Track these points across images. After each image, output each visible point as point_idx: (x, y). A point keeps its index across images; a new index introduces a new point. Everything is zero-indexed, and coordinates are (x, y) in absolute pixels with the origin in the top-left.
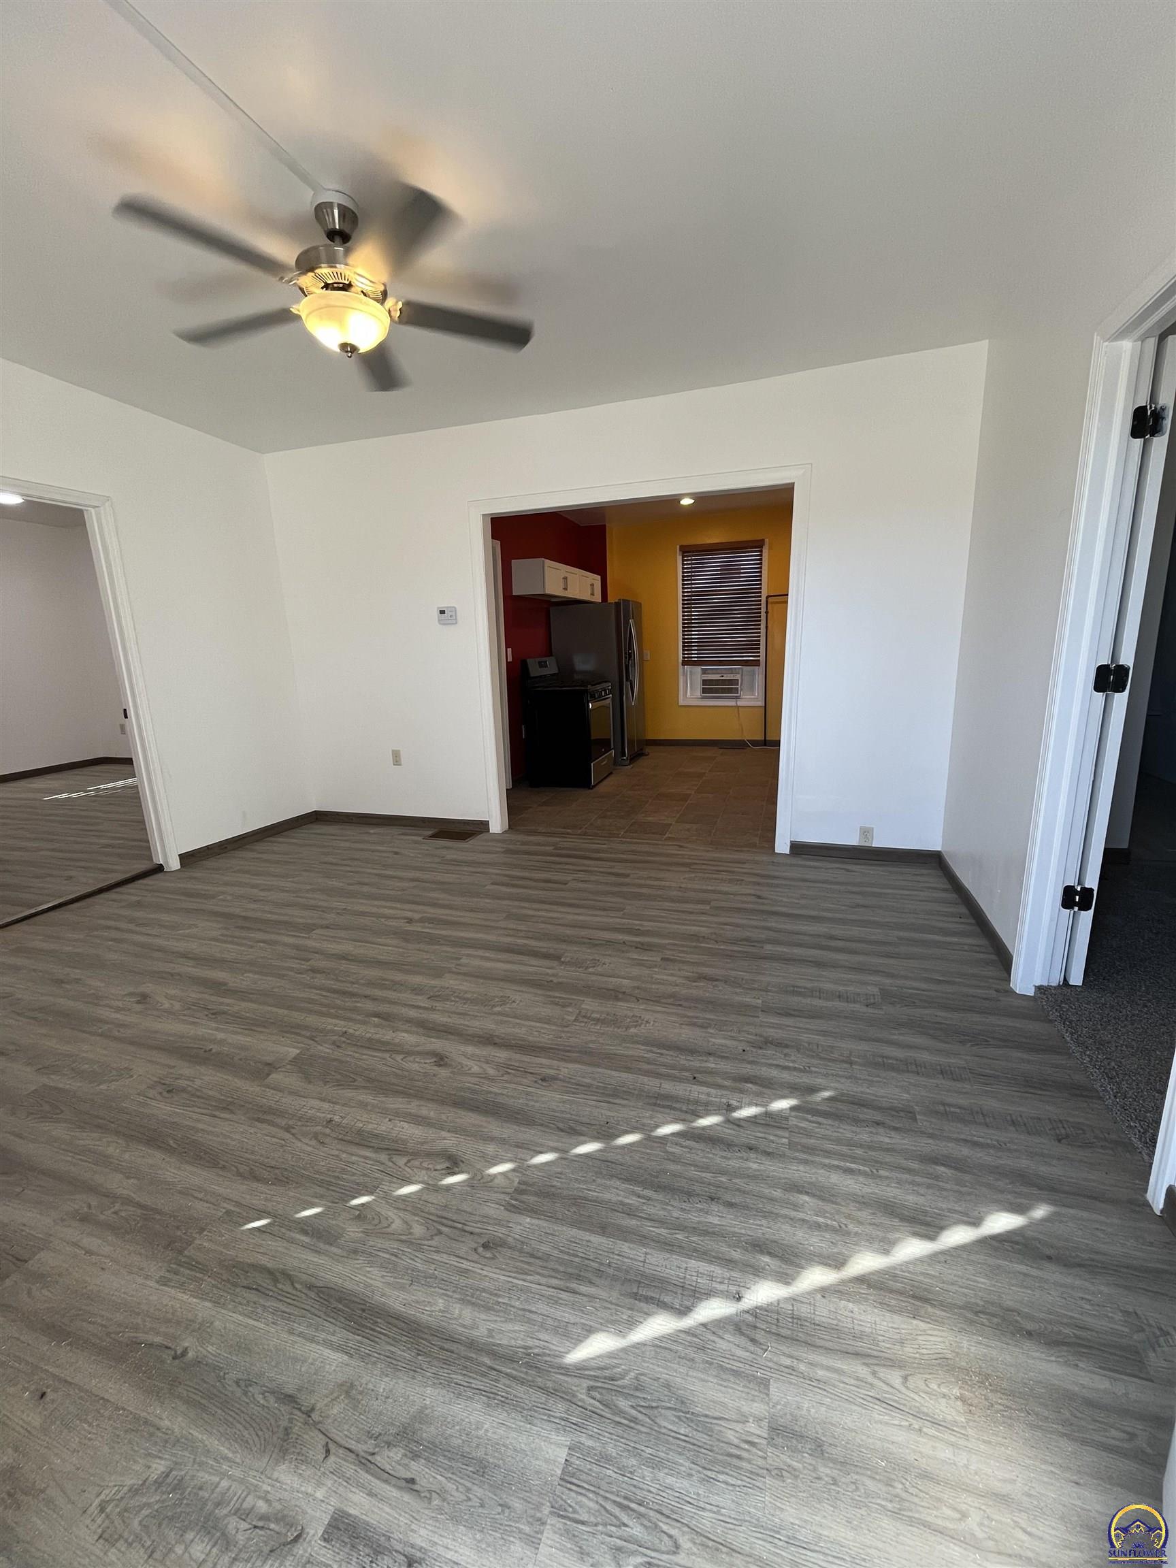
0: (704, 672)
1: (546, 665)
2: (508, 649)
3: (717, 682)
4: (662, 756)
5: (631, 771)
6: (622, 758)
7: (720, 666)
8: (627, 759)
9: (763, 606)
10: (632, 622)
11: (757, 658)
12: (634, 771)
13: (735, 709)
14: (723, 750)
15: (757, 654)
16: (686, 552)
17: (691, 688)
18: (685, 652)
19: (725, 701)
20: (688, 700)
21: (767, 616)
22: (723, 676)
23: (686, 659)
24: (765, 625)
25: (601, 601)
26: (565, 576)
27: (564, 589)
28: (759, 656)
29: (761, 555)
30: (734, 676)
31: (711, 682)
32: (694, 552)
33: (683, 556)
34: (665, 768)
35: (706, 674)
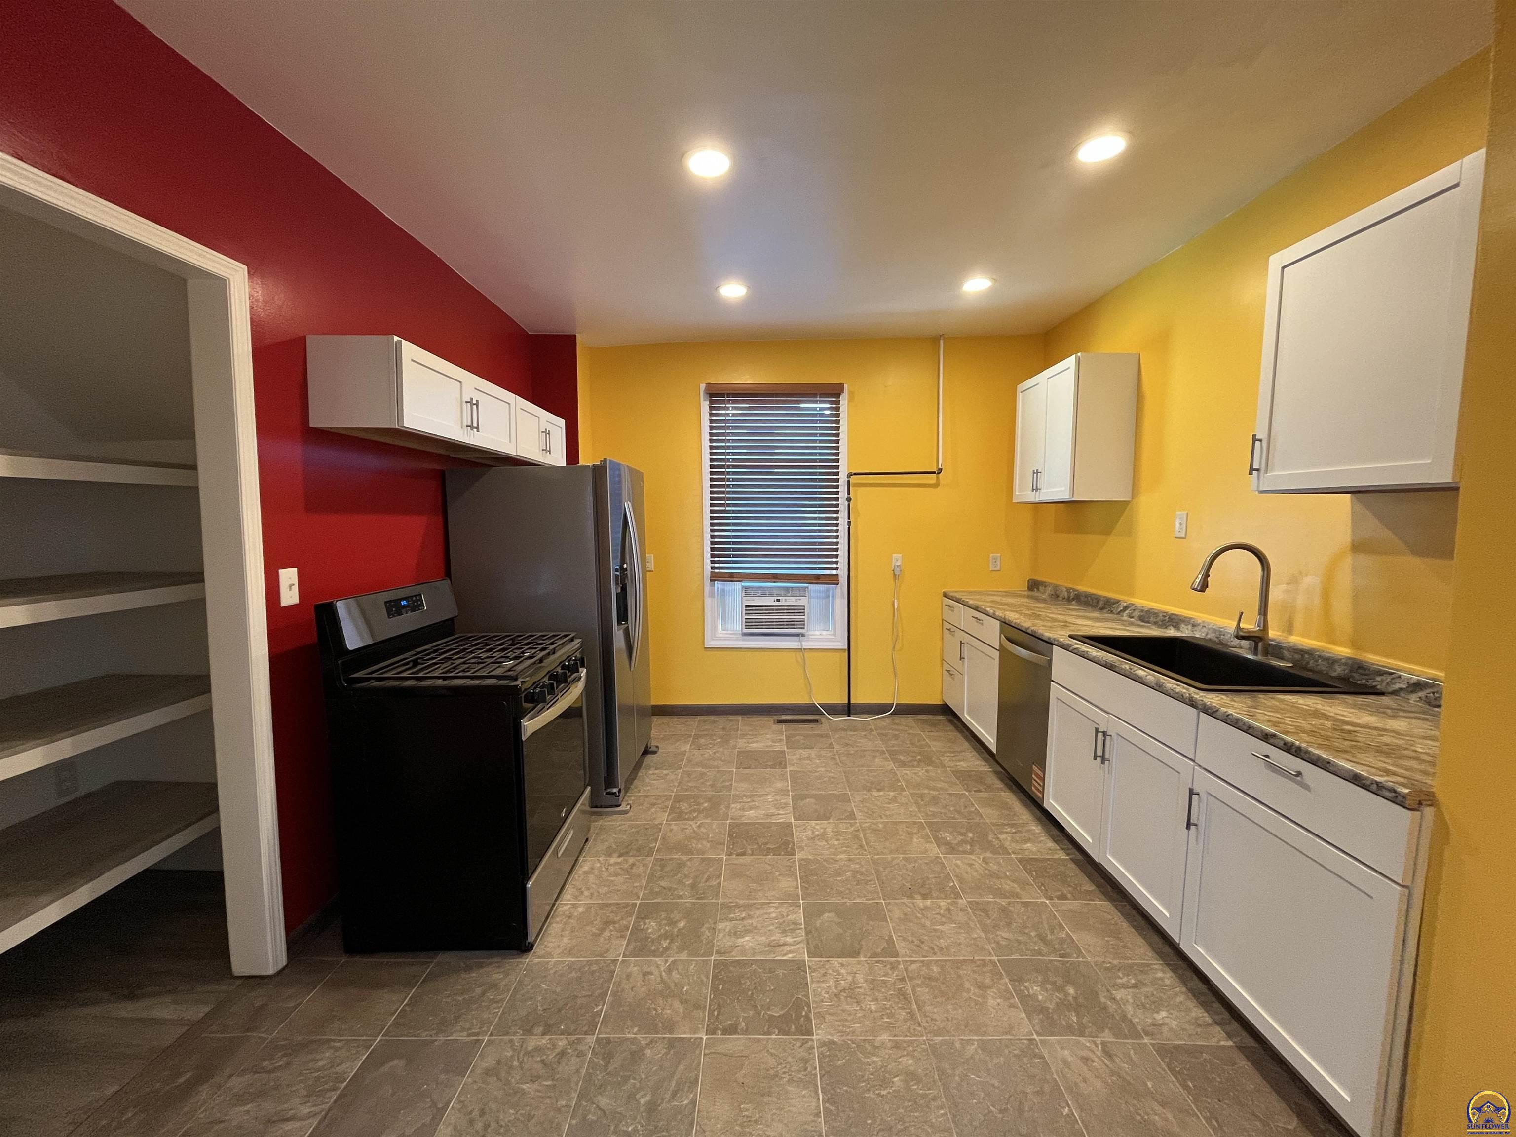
0: (747, 591)
1: (415, 604)
2: (281, 571)
3: (769, 610)
4: (684, 753)
5: (631, 827)
6: (609, 790)
7: (774, 582)
8: (620, 791)
9: (843, 489)
10: (628, 506)
11: (834, 572)
12: (638, 826)
13: (799, 655)
14: (783, 726)
15: (835, 566)
16: (716, 395)
17: (724, 619)
18: (716, 559)
19: (781, 641)
20: (720, 639)
21: (849, 505)
22: (778, 600)
23: (716, 571)
24: (847, 520)
25: (565, 465)
26: (472, 399)
27: (467, 426)
28: (837, 569)
29: (838, 409)
30: (796, 600)
31: (759, 609)
32: (729, 395)
33: (711, 402)
34: (699, 804)
35: (750, 595)
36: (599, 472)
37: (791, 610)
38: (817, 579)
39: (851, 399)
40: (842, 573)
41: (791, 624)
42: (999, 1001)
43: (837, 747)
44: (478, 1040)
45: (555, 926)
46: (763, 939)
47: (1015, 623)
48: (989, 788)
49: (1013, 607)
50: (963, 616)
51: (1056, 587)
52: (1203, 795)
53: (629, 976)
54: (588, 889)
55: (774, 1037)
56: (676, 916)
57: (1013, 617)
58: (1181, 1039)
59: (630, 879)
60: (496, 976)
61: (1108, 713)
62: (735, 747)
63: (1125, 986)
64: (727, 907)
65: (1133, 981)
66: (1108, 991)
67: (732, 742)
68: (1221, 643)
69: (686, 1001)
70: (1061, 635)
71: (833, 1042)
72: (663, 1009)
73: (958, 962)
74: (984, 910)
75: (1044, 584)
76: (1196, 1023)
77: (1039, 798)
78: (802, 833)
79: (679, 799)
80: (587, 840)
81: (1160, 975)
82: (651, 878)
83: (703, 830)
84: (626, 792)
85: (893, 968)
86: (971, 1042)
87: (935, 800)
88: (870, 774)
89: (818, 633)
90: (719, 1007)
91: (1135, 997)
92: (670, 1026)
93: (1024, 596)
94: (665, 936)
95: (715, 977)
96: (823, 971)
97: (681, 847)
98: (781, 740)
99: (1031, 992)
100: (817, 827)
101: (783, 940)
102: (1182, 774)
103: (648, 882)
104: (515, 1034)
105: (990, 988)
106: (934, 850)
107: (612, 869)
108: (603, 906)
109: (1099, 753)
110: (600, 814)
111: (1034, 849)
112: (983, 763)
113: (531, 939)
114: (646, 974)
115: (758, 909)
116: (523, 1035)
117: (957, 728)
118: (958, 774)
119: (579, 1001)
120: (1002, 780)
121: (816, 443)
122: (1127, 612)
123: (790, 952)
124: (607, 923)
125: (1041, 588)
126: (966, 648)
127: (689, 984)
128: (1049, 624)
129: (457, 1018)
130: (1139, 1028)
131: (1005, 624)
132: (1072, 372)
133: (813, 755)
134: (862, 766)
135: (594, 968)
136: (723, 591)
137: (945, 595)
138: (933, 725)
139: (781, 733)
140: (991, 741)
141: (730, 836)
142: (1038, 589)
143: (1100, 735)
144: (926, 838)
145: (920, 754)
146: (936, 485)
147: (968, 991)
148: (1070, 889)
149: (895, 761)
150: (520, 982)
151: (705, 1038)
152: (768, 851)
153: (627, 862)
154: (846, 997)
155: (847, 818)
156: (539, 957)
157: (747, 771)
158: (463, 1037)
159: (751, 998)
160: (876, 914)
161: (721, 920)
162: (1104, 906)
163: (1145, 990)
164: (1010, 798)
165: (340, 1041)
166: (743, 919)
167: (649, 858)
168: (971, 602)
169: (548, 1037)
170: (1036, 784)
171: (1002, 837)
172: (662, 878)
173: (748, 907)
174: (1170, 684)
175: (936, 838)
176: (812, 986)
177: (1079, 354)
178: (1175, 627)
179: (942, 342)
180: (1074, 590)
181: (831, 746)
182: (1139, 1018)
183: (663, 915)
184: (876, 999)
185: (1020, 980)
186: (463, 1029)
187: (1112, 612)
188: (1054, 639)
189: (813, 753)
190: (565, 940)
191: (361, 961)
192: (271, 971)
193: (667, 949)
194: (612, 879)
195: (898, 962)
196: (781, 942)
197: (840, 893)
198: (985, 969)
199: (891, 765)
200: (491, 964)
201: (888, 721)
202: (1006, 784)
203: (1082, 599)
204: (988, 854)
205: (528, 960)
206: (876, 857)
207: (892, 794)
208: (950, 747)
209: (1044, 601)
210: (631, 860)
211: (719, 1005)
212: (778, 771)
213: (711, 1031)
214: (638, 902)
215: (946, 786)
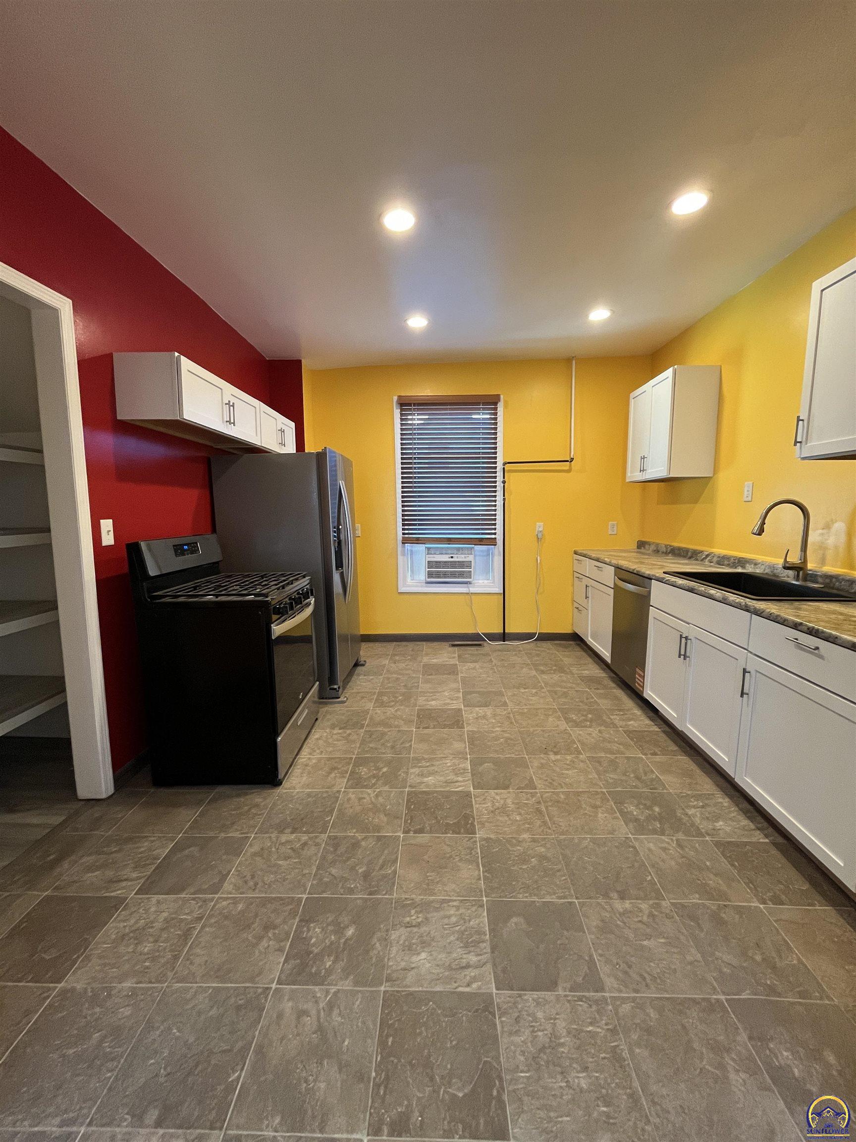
0: (429, 551)
1: (193, 550)
2: (102, 521)
3: (445, 564)
4: (384, 666)
5: (347, 711)
6: (332, 687)
7: (449, 544)
8: (339, 688)
9: (499, 474)
10: (342, 483)
11: (493, 536)
12: (353, 711)
13: (467, 597)
14: (456, 648)
15: (493, 531)
16: (405, 405)
17: (412, 571)
18: (406, 527)
19: (455, 587)
20: (409, 586)
21: (504, 486)
22: (452, 557)
23: (406, 536)
24: (502, 497)
25: (295, 452)
26: (229, 401)
27: (227, 422)
28: (495, 534)
29: (496, 414)
30: (465, 557)
31: (438, 564)
32: (414, 405)
33: (402, 410)
34: (397, 697)
35: (431, 554)
36: (321, 457)
37: (462, 564)
38: (481, 542)
39: (506, 407)
40: (499, 537)
41: (461, 575)
42: (605, 815)
43: (494, 661)
44: (247, 837)
45: (297, 771)
46: (442, 778)
47: (625, 567)
48: (605, 687)
49: (624, 558)
50: (588, 566)
51: (657, 545)
52: (753, 673)
53: (349, 799)
54: (319, 749)
55: (449, 835)
56: (380, 765)
57: (624, 563)
58: (733, 838)
59: (348, 742)
60: (258, 800)
61: (688, 623)
62: (421, 662)
63: (694, 807)
64: (418, 760)
65: (701, 804)
66: (683, 809)
67: (419, 659)
68: (774, 575)
69: (389, 814)
70: (659, 573)
71: (490, 839)
72: (373, 818)
73: (578, 792)
74: (599, 762)
75: (649, 544)
76: (743, 828)
77: (640, 690)
78: (469, 715)
79: (381, 694)
80: (317, 719)
81: (720, 800)
82: (363, 742)
83: (399, 713)
84: (344, 690)
85: (532, 797)
86: (585, 839)
87: (565, 695)
88: (519, 678)
89: (480, 581)
90: (412, 819)
91: (702, 814)
92: (378, 829)
93: (634, 552)
94: (374, 776)
95: (408, 801)
96: (483, 797)
97: (383, 723)
98: (454, 657)
99: (629, 809)
100: (481, 711)
101: (456, 779)
102: (739, 660)
103: (361, 744)
104: (272, 833)
105: (600, 807)
106: (563, 725)
107: (335, 737)
108: (329, 759)
109: (683, 653)
110: (326, 704)
111: (636, 725)
112: (602, 672)
113: (280, 776)
114: (360, 799)
115: (438, 761)
116: (279, 833)
117: (583, 649)
118: (582, 678)
119: (315, 815)
120: (614, 682)
121: (480, 440)
122: (708, 559)
123: (460, 786)
124: (333, 769)
125: (647, 547)
126: (590, 589)
127: (390, 804)
128: (651, 567)
129: (233, 824)
130: (703, 831)
131: (618, 568)
132: (670, 380)
133: (478, 666)
134: (513, 673)
135: (325, 795)
136: (411, 551)
137: (576, 553)
138: (566, 647)
139: (454, 653)
140: (606, 654)
141: (418, 716)
142: (644, 547)
143: (683, 640)
144: (558, 718)
145: (555, 666)
146: (569, 471)
147: (585, 809)
148: (660, 749)
149: (536, 670)
150: (274, 804)
151: (402, 836)
152: (445, 726)
153: (346, 733)
154: (499, 813)
155: (502, 705)
156: (286, 789)
157: (430, 677)
158: (237, 835)
159: (434, 812)
160: (522, 764)
161: (412, 767)
162: (684, 760)
163: (709, 809)
164: (620, 693)
165: (154, 837)
166: (427, 766)
167: (361, 730)
168: (594, 555)
169: (294, 835)
170: (639, 682)
171: (612, 717)
172: (370, 742)
173: (430, 760)
174: (732, 597)
175: (565, 719)
176: (475, 806)
177: (676, 366)
178: (742, 567)
179: (574, 362)
180: (671, 546)
181: (491, 661)
182: (704, 826)
183: (372, 764)
184: (520, 814)
185: (622, 803)
186: (237, 830)
187: (697, 560)
188: (653, 576)
189: (477, 665)
190: (304, 778)
191: (164, 792)
192: (104, 796)
193: (374, 784)
194: (335, 742)
195: (537, 793)
196: (454, 780)
197: (496, 751)
198: (597, 797)
199: (534, 673)
200: (253, 793)
201: (532, 644)
202: (618, 685)
203: (676, 552)
204: (603, 728)
205: (279, 790)
206: (522, 729)
207: (534, 691)
208: (577, 662)
209: (649, 555)
210: (348, 732)
211: (411, 817)
212: (452, 677)
213: (405, 832)
214: (354, 756)
215: (574, 686)
